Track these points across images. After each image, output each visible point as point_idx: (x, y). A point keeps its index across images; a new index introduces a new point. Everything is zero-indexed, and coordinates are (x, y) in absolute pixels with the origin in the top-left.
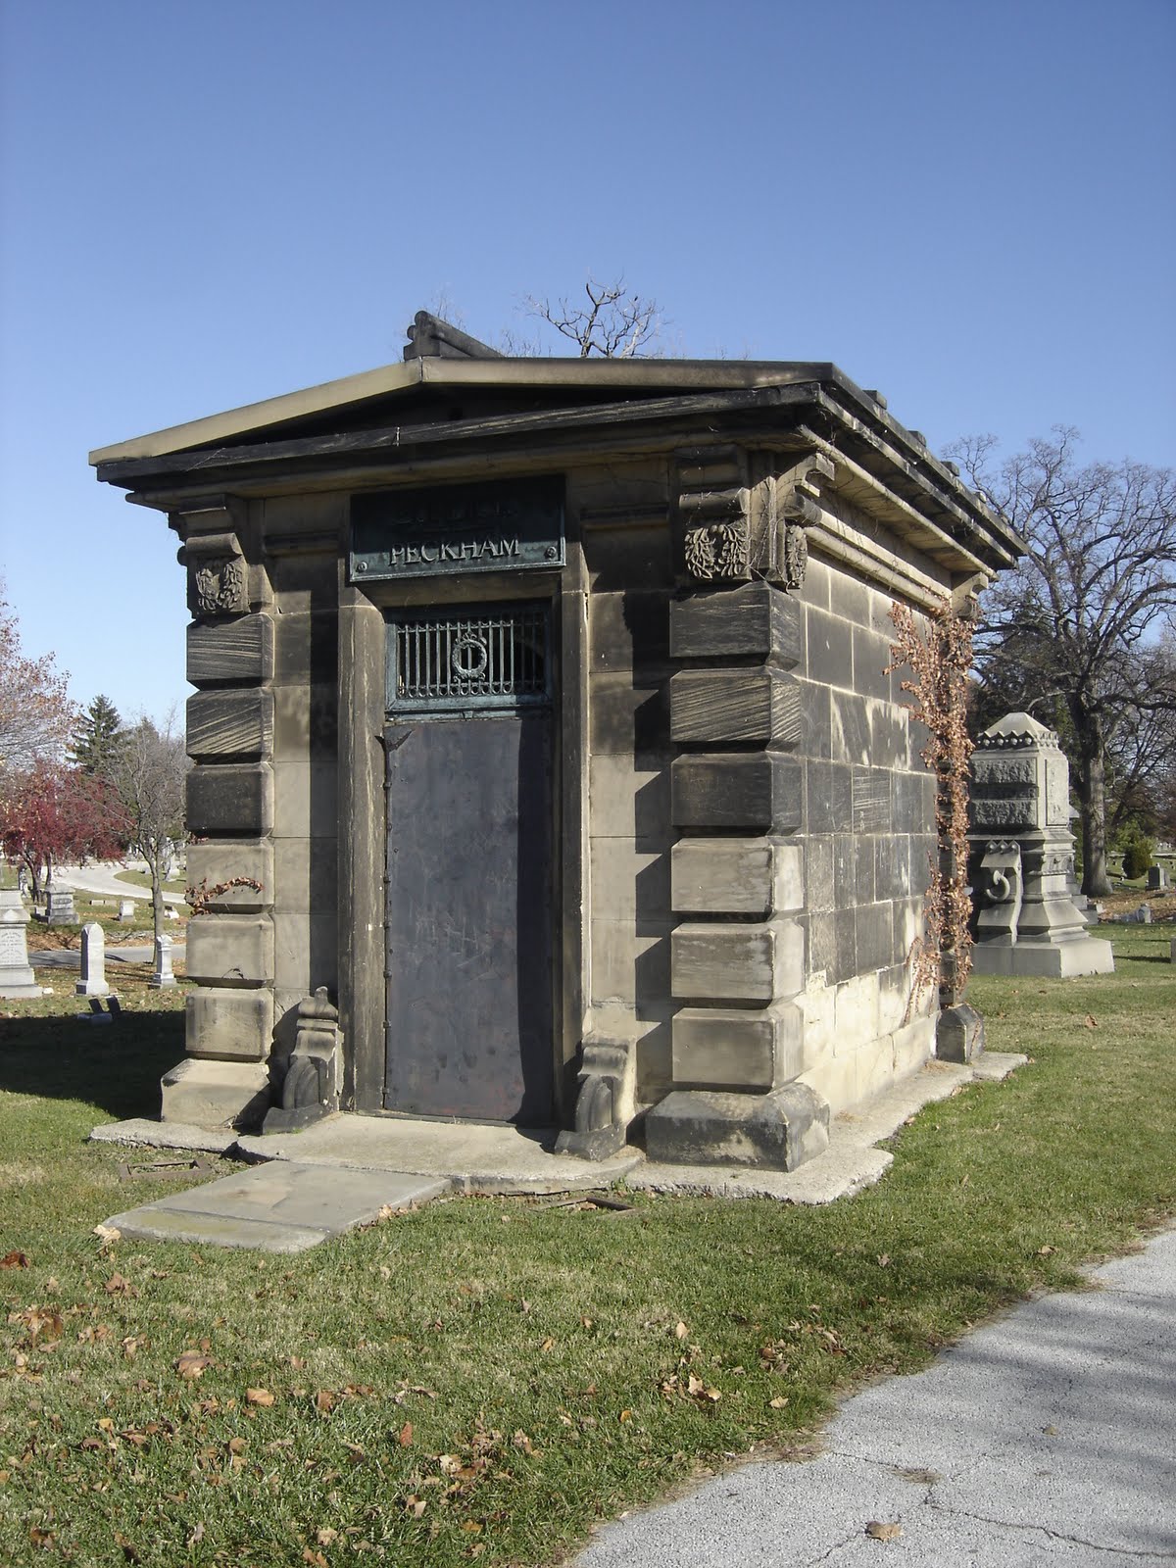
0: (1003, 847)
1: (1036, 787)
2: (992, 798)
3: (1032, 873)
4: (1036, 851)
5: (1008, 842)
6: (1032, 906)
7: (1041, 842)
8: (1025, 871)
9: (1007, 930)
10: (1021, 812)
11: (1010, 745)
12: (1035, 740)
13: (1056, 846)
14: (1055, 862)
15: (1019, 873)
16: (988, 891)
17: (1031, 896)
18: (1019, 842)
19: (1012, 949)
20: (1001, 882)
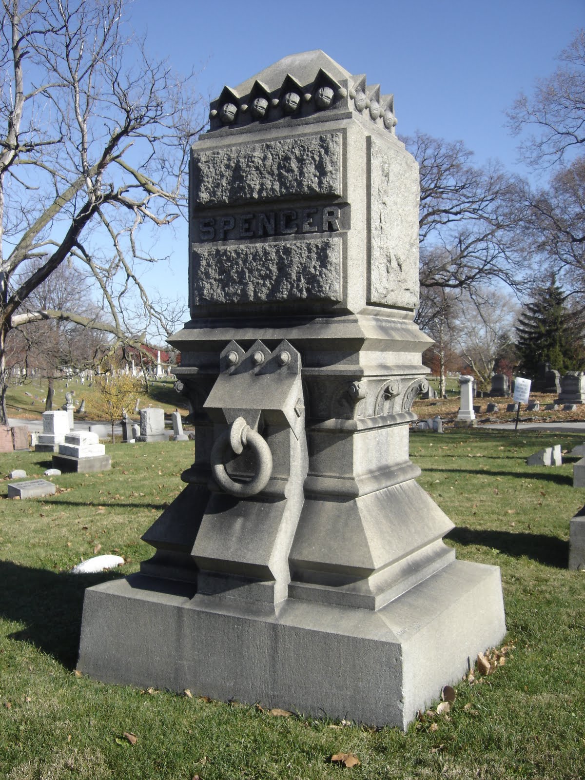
0: (259, 357)
1: (345, 205)
2: (240, 239)
3: (331, 423)
4: (342, 367)
5: (273, 344)
6: (329, 507)
7: (354, 345)
8: (313, 418)
9: (263, 574)
10: (304, 269)
11: (285, 111)
12: (343, 91)
13: (391, 358)
14: (388, 395)
15: (297, 425)
16: (220, 469)
17: (327, 483)
18: (297, 344)
19: (274, 627)
20: (249, 447)
